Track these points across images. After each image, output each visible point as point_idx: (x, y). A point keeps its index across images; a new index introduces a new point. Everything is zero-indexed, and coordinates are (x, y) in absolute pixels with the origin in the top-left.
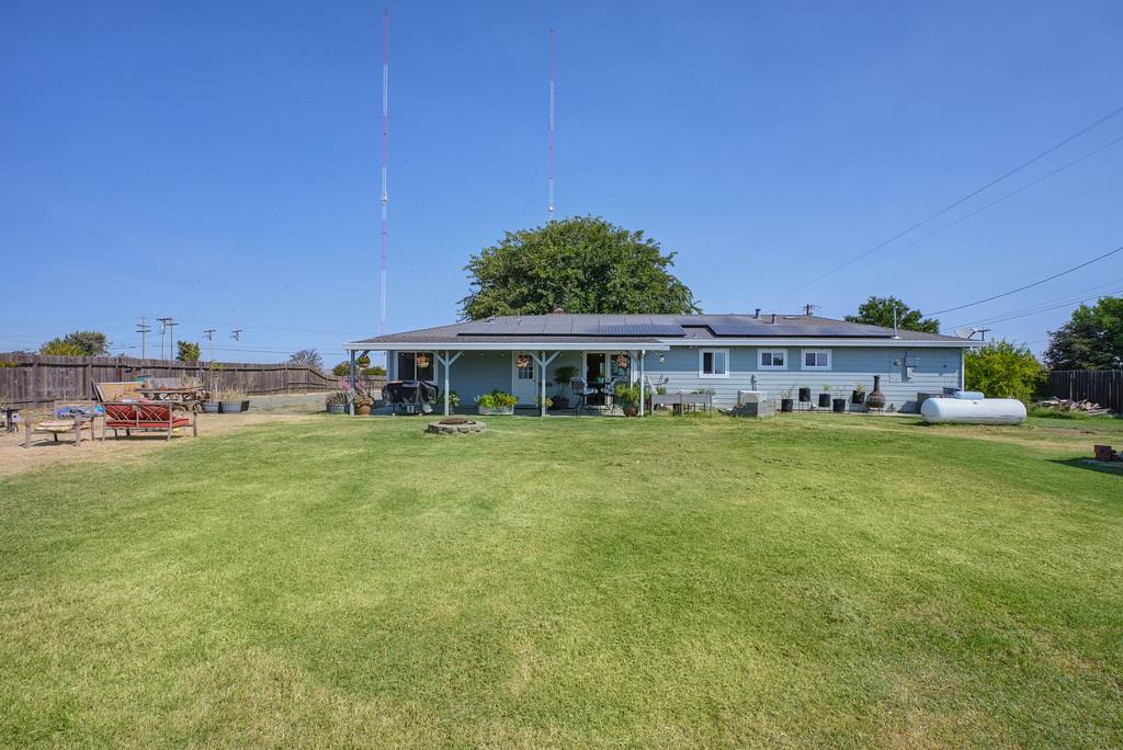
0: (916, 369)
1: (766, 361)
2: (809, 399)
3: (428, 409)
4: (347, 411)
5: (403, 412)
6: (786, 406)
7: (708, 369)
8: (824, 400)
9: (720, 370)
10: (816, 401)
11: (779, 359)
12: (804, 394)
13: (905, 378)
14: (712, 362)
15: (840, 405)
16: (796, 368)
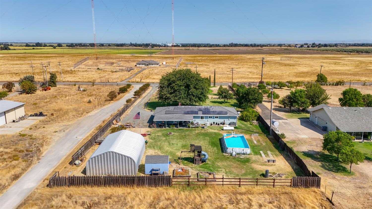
0: (230, 119)
1: (209, 118)
3: (164, 127)
4: (153, 127)
5: (160, 128)
6: (211, 124)
8: (216, 124)
9: (203, 119)
10: (215, 124)
11: (211, 117)
12: (214, 123)
13: (229, 120)
14: (202, 118)
15: (219, 124)
16: (214, 118)
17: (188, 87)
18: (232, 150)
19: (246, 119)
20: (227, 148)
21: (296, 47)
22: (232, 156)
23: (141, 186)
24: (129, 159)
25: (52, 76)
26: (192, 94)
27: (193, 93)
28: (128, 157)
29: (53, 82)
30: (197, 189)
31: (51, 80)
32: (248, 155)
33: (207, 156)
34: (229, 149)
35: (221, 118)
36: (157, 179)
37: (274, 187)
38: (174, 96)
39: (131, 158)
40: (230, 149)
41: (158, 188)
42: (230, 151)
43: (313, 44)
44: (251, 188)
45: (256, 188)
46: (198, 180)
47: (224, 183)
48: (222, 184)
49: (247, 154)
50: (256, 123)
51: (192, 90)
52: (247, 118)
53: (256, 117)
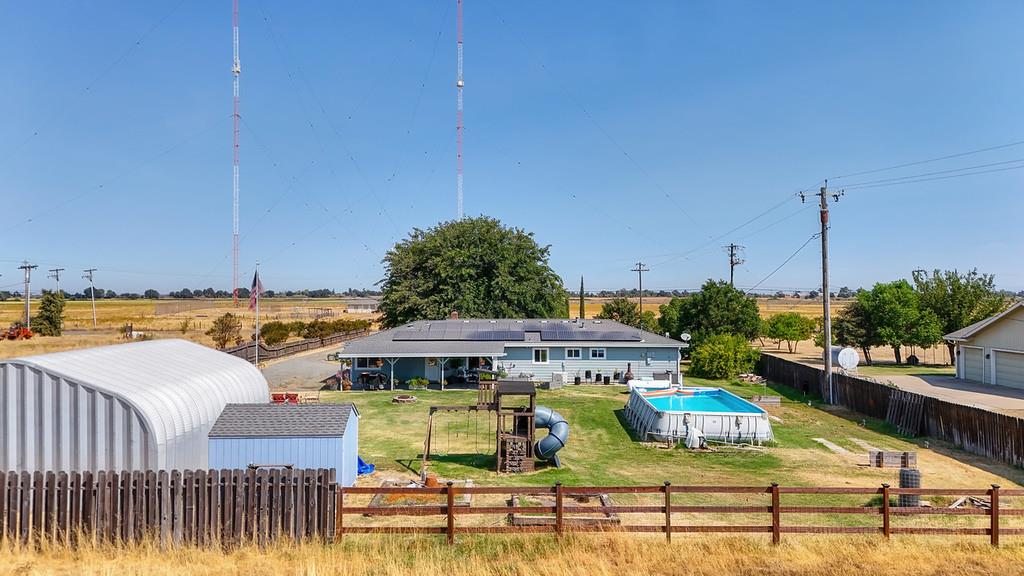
0: (653, 359)
1: (570, 355)
2: (590, 377)
3: (382, 387)
4: (339, 389)
5: (368, 389)
6: (577, 381)
7: (537, 359)
8: (598, 377)
9: (544, 360)
10: (594, 378)
11: (577, 354)
12: (588, 374)
13: (647, 364)
14: (540, 355)
15: (607, 380)
16: (586, 358)
17: (488, 271)
18: (685, 423)
19: (711, 370)
20: (659, 415)
21: (799, 297)
22: (685, 446)
23: (131, 541)
24: (117, 404)
25: (48, 300)
26: (504, 297)
27: (507, 293)
28: (108, 397)
29: (48, 318)
30: (501, 554)
31: (44, 313)
32: (764, 444)
33: (562, 431)
34: (666, 419)
35: (615, 354)
36: (241, 490)
37: (994, 542)
38: (436, 301)
39: (127, 406)
40: (673, 419)
41: (246, 550)
42: (673, 428)
43: (844, 290)
44: (853, 549)
45: (883, 547)
46: (511, 520)
47: (677, 519)
48: (664, 529)
49: (756, 444)
50: (754, 379)
51: (503, 279)
52: (715, 364)
53: (752, 365)
